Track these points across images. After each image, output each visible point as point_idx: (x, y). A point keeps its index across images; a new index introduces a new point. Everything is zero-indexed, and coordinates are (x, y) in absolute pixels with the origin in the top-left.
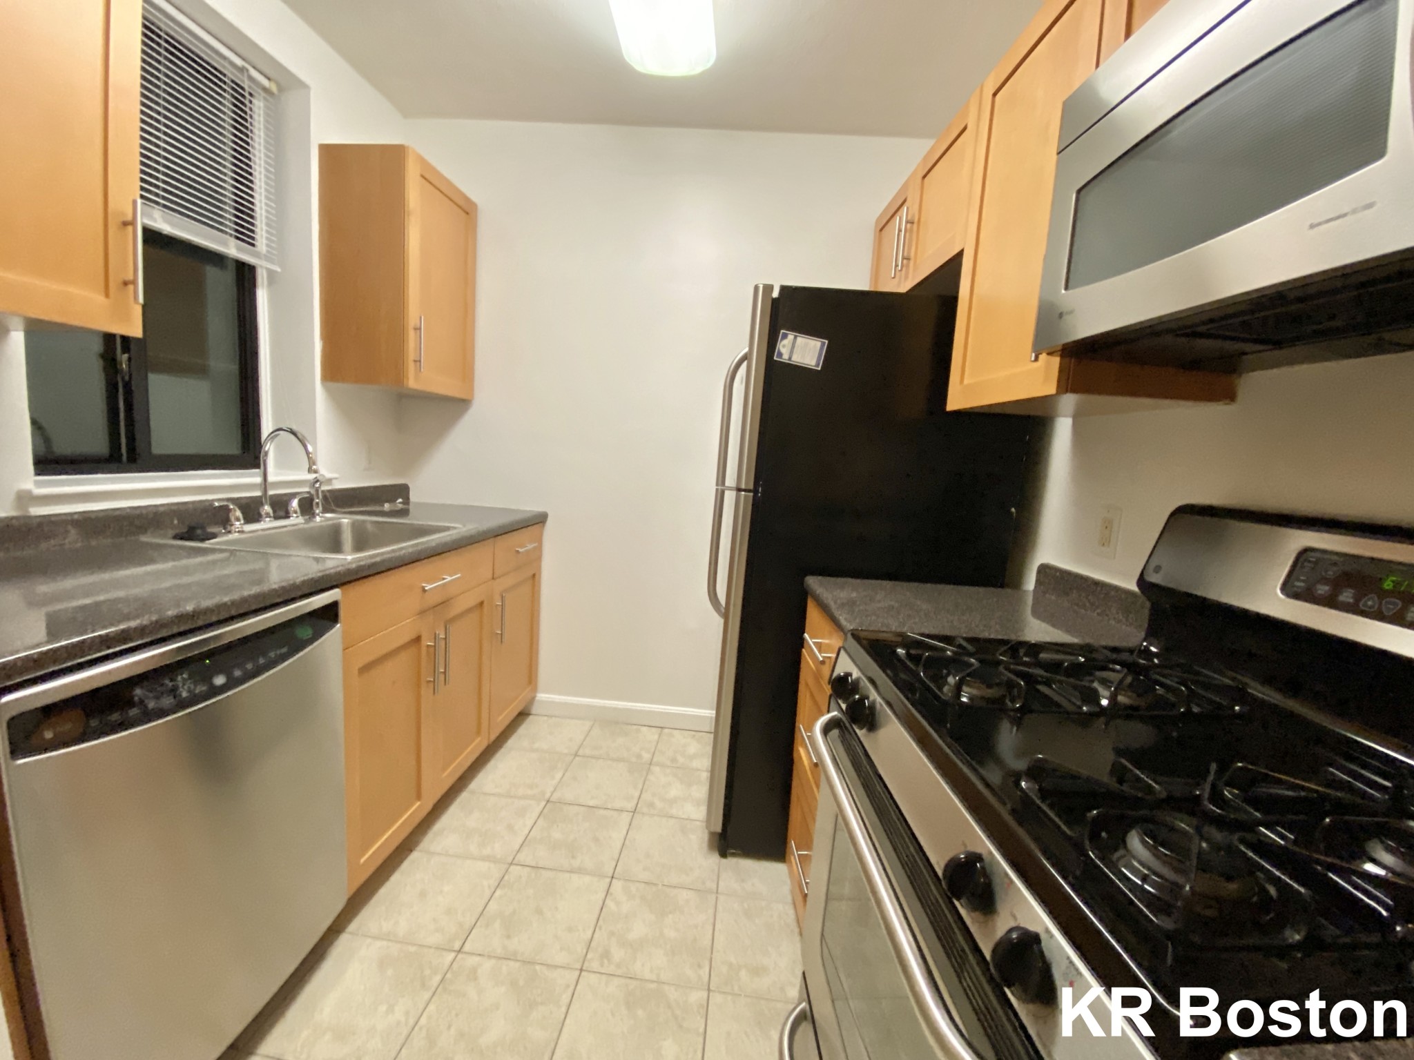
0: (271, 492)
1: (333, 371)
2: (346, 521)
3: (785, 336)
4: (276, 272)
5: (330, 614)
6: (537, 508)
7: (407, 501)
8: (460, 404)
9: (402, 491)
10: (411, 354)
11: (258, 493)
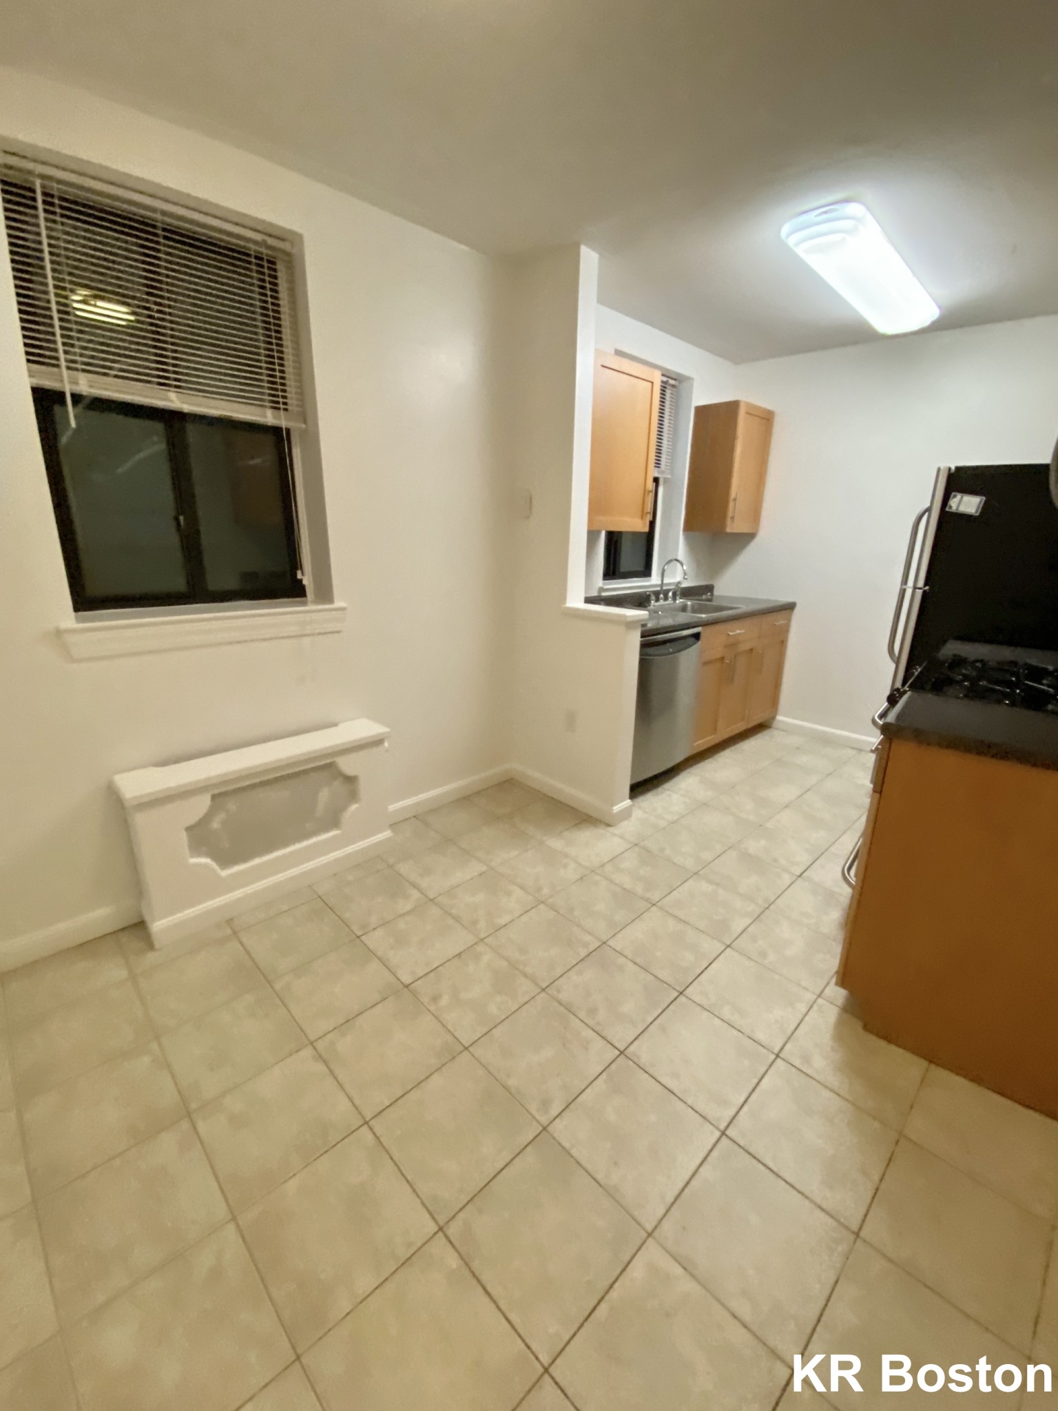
0: (664, 588)
1: (689, 526)
2: (689, 603)
3: (955, 496)
4: (668, 478)
5: (697, 636)
6: (790, 600)
7: (712, 595)
8: (750, 536)
9: (709, 588)
10: (730, 514)
11: (659, 589)
